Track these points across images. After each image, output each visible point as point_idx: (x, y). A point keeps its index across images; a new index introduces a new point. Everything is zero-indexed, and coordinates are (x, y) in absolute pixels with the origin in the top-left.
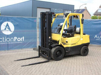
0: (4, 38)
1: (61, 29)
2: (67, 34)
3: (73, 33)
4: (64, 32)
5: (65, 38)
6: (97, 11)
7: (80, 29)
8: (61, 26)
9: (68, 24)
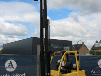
0: (8, 75)
1: (58, 66)
2: (65, 70)
3: (70, 69)
4: (62, 68)
5: (63, 74)
6: (94, 46)
7: (76, 65)
8: (59, 63)
9: (66, 61)
